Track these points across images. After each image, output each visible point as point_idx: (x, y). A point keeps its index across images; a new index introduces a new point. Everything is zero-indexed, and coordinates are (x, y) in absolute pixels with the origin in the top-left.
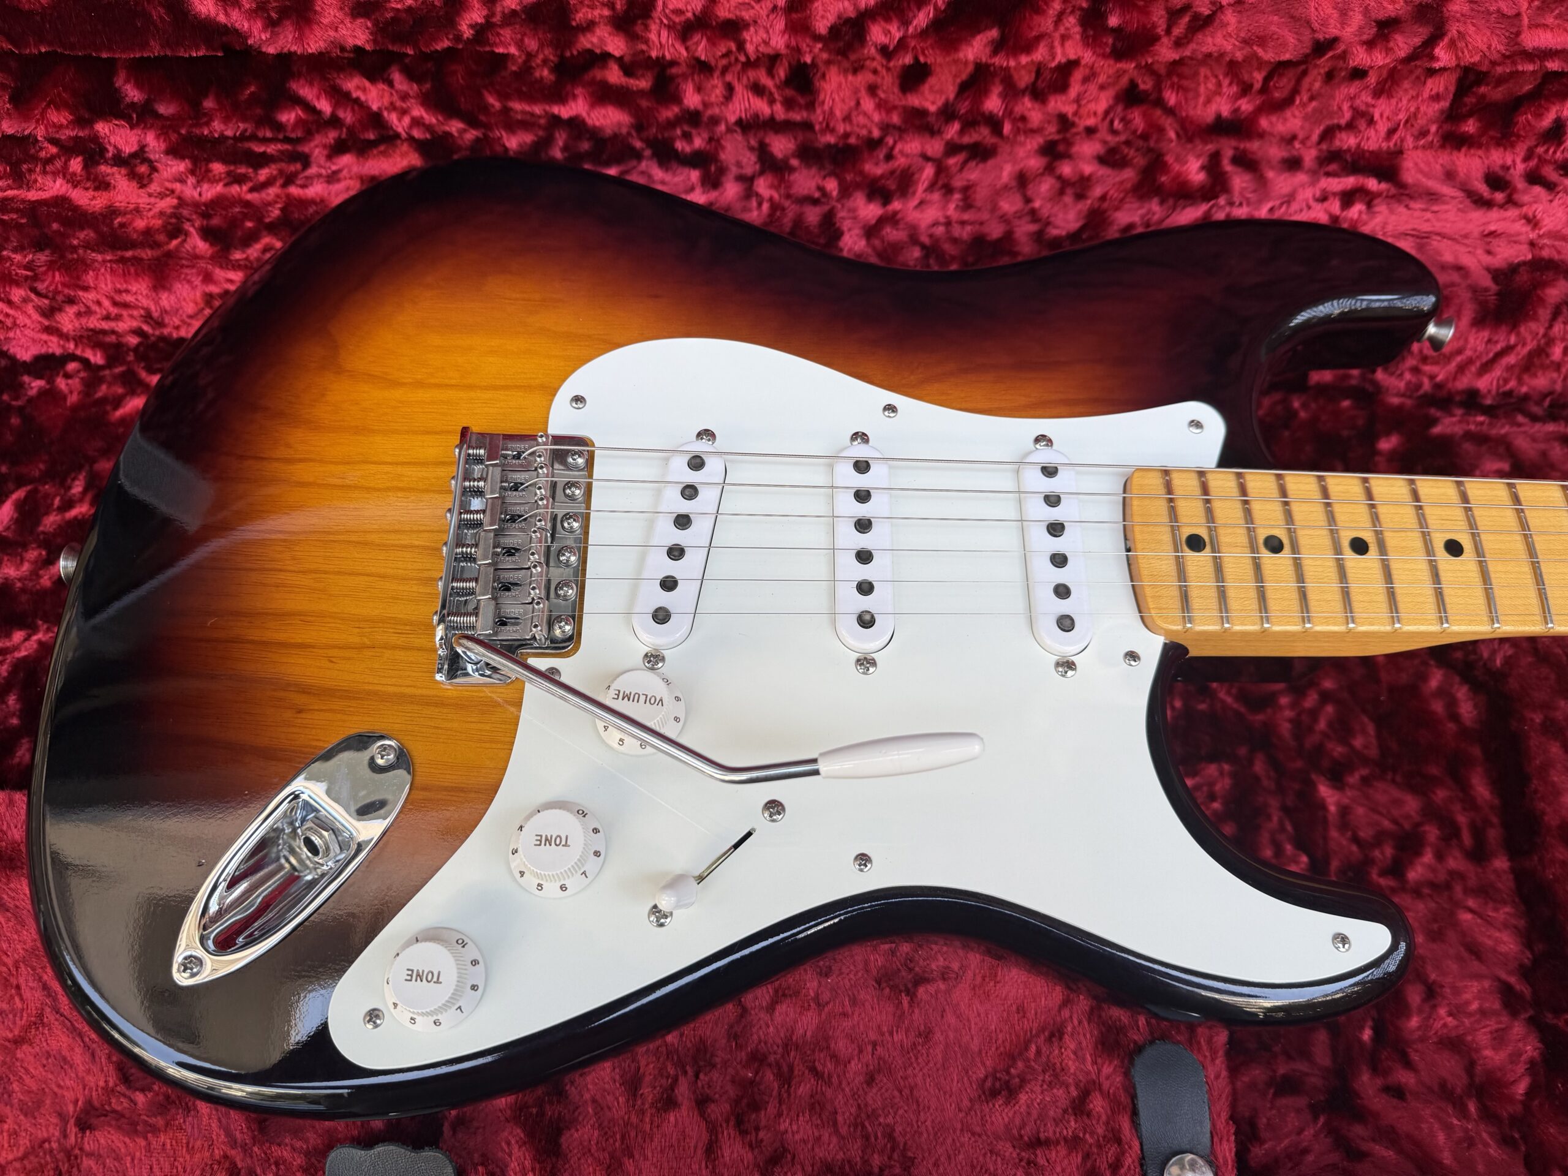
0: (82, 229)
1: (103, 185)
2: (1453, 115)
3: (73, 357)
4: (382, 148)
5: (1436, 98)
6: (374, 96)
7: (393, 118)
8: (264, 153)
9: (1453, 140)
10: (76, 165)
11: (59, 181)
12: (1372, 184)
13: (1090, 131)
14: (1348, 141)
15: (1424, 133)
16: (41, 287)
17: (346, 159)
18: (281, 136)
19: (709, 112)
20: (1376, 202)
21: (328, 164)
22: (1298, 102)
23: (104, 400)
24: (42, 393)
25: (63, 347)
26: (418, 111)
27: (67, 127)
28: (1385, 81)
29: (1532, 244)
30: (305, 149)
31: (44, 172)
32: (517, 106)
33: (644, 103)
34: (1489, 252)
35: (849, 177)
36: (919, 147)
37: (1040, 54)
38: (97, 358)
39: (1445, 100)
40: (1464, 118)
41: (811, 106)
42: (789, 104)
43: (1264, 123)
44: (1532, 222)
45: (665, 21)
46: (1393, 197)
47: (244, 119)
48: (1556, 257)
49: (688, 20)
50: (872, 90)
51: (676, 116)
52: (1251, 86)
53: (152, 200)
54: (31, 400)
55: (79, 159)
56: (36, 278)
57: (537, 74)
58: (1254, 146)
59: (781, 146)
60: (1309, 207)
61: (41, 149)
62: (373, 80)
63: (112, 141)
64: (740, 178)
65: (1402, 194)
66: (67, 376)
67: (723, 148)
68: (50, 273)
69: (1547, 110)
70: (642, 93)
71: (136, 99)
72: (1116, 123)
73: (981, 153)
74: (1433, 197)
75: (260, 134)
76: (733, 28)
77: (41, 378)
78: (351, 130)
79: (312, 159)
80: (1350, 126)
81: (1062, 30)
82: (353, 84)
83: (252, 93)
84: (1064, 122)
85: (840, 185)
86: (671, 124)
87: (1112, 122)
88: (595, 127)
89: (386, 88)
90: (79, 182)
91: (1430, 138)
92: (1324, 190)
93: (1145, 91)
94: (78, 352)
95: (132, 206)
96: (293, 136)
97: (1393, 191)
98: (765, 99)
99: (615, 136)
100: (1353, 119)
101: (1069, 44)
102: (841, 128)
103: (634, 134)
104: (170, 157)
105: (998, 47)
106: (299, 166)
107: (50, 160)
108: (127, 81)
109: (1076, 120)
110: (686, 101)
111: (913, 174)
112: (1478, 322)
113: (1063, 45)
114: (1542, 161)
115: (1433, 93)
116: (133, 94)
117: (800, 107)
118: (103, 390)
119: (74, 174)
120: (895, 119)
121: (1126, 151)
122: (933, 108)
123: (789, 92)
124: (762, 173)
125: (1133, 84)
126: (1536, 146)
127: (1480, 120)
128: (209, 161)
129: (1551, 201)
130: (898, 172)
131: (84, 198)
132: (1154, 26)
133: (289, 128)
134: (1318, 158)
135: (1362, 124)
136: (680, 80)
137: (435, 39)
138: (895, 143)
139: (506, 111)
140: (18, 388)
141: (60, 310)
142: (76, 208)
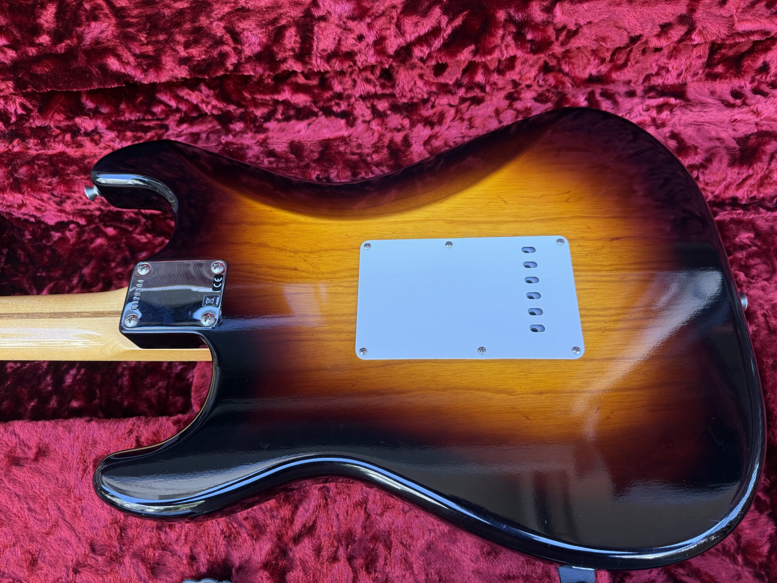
0: (71, 166)
1: (80, 145)
2: (710, 64)
3: (72, 222)
4: (200, 120)
5: (700, 57)
6: (194, 97)
7: (203, 106)
8: (149, 126)
9: (712, 77)
10: (68, 137)
11: (61, 145)
12: (672, 101)
13: (529, 87)
14: (658, 81)
15: (696, 74)
16: (55, 193)
17: (185, 126)
18: (155, 118)
19: (346, 93)
20: (674, 109)
21: (177, 128)
22: (629, 65)
23: (86, 241)
24: (60, 239)
25: (68, 218)
26: (214, 102)
27: (63, 121)
28: (672, 51)
29: (757, 124)
30: (167, 122)
31: (54, 142)
32: (259, 97)
33: (316, 91)
34: (734, 130)
35: (415, 117)
36: (447, 101)
37: (496, 54)
38: (82, 222)
39: (704, 57)
40: (716, 65)
41: (393, 86)
42: (383, 86)
43: (614, 76)
44: (757, 113)
45: (319, 55)
46: (683, 106)
47: (139, 112)
48: (770, 130)
49: (329, 54)
50: (421, 76)
51: (331, 96)
52: (605, 59)
53: (101, 151)
54: (55, 242)
55: (69, 135)
56: (53, 189)
57: (266, 82)
58: (611, 87)
59: (382, 105)
60: (641, 115)
61: (53, 131)
62: (193, 90)
63: (83, 125)
64: (364, 122)
65: (688, 105)
66: (70, 230)
67: (355, 108)
68: (59, 186)
69: (758, 58)
70: (314, 87)
71: (91, 107)
72: (540, 82)
73: (477, 101)
74: (703, 104)
75: (146, 117)
76: (350, 56)
77: (59, 232)
78: (185, 113)
79: (170, 127)
80: (658, 74)
81: (505, 43)
82: (184, 93)
83: (141, 100)
84: (515, 84)
85: (410, 121)
86: (330, 99)
87: (538, 82)
88: (295, 103)
89: (199, 93)
90: (69, 145)
91: (699, 76)
92: (648, 106)
93: (553, 66)
94: (74, 220)
95: (92, 154)
96: (160, 117)
97: (683, 103)
98: (372, 85)
99: (305, 107)
100: (659, 70)
101: (509, 49)
102: (409, 95)
103: (313, 105)
104: (108, 131)
105: (475, 53)
106: (164, 130)
107: (56, 136)
108: (87, 99)
109: (521, 82)
110: (335, 89)
111: (445, 114)
112: (732, 164)
113: (507, 49)
114: (760, 83)
115: (697, 55)
116: (90, 105)
117: (388, 87)
118: (85, 236)
119: (68, 141)
120: (434, 89)
121: (547, 94)
122: (451, 83)
123: (382, 81)
124: (374, 119)
125: (546, 63)
126: (756, 76)
127: (724, 65)
128: (125, 131)
129: (766, 102)
130: (438, 113)
131: (72, 152)
132: (549, 37)
133: (158, 114)
134: (644, 90)
135: (664, 73)
136: (331, 79)
137: (217, 71)
138: (435, 100)
139: (254, 99)
140: (49, 237)
141: (65, 202)
142: (68, 156)
